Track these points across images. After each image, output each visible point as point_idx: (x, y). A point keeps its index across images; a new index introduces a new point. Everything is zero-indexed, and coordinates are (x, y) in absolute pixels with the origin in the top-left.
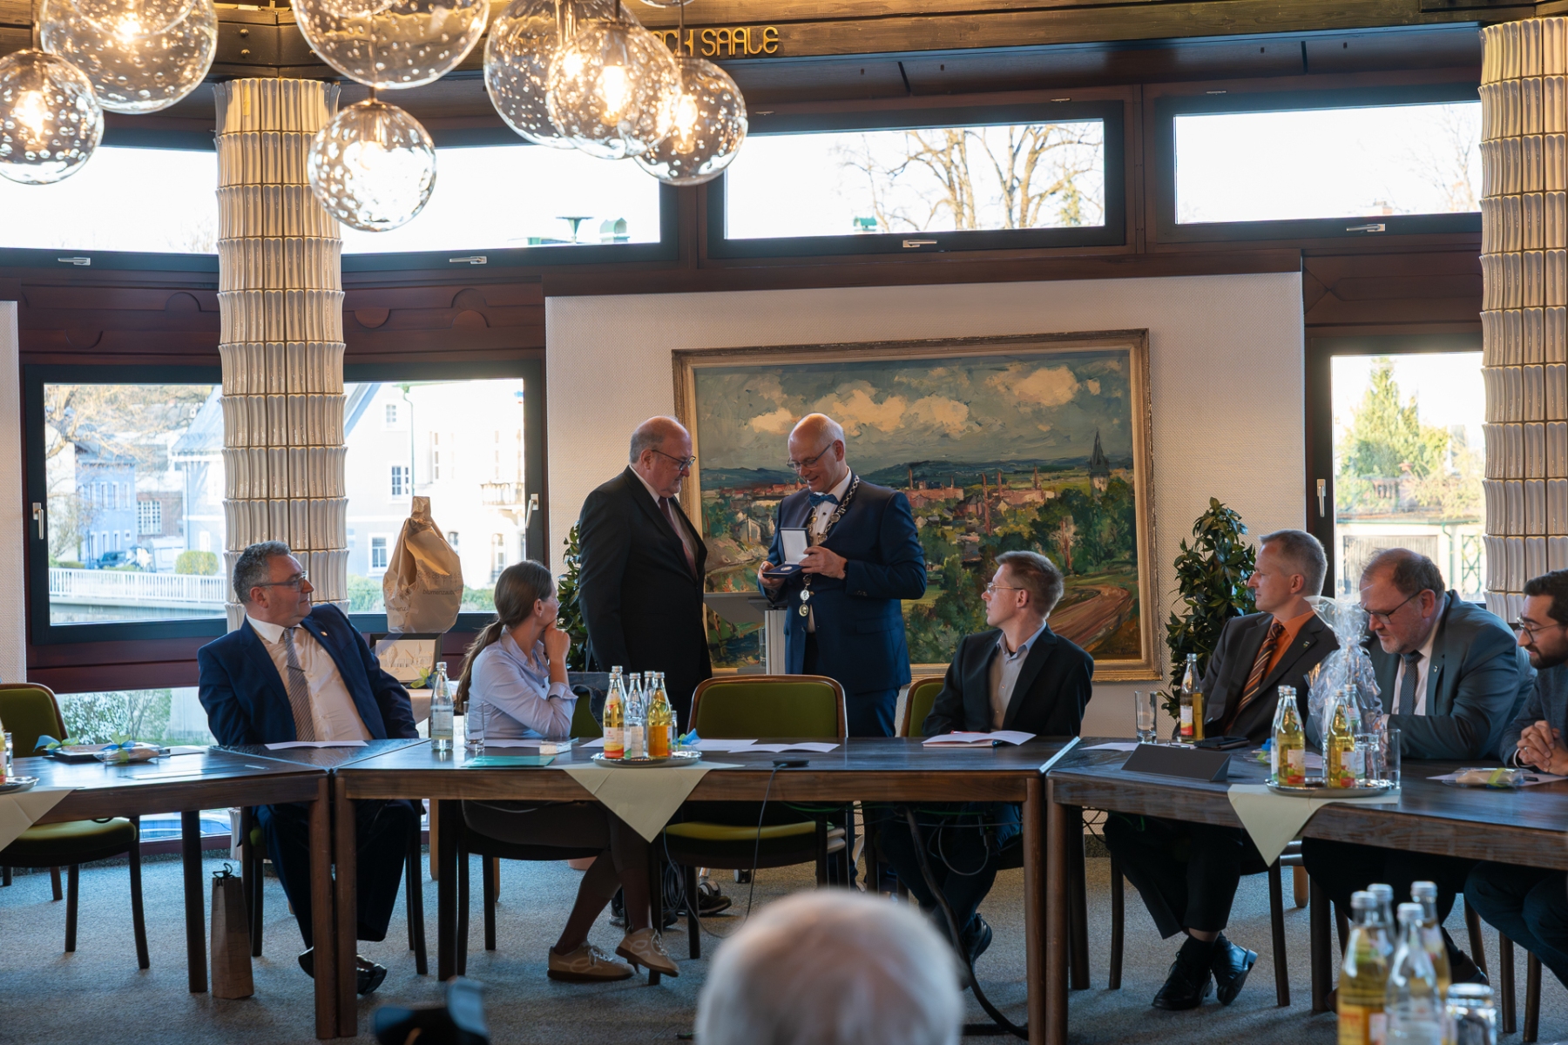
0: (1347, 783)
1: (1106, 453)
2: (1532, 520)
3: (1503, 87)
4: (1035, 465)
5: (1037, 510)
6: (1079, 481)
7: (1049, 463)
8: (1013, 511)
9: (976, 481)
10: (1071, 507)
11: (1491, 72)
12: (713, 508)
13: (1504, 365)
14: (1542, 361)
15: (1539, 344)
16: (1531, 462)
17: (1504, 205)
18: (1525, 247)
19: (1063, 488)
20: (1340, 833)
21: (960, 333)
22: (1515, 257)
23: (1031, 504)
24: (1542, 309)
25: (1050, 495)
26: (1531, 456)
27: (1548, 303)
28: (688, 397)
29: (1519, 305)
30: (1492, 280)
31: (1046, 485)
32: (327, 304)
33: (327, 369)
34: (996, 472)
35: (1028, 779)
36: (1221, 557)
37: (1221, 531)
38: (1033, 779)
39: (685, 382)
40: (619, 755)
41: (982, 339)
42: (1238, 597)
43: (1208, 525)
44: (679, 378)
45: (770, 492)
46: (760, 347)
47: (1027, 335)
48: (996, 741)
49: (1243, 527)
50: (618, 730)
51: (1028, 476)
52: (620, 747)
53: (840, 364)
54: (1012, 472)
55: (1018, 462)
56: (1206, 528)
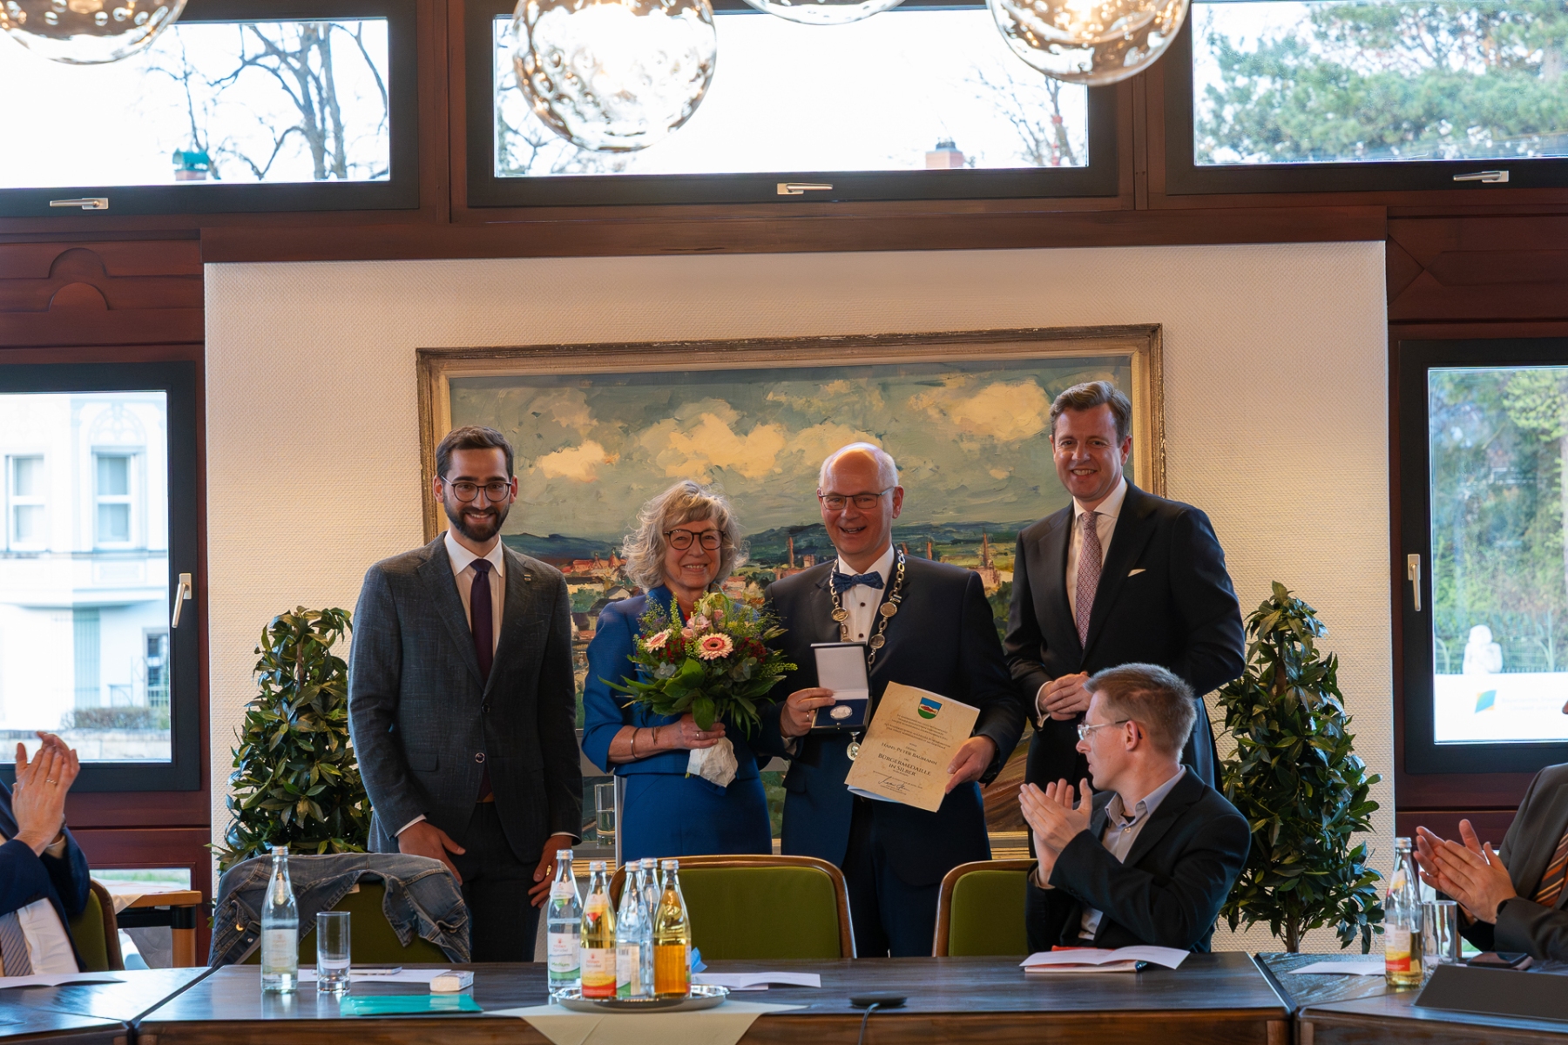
4: (985, 532)
7: (1005, 529)
28: (440, 424)
31: (1001, 562)
34: (924, 542)
35: (1270, 1023)
36: (1293, 673)
37: (1290, 632)
38: (1277, 1023)
39: (434, 400)
40: (609, 992)
41: (907, 337)
42: (1319, 733)
43: (1272, 623)
44: (426, 394)
45: (568, 571)
46: (559, 346)
47: (975, 332)
48: (1140, 962)
49: (1322, 626)
50: (607, 952)
51: (973, 548)
52: (610, 981)
53: (681, 373)
54: (948, 541)
55: (959, 527)
56: (1269, 629)
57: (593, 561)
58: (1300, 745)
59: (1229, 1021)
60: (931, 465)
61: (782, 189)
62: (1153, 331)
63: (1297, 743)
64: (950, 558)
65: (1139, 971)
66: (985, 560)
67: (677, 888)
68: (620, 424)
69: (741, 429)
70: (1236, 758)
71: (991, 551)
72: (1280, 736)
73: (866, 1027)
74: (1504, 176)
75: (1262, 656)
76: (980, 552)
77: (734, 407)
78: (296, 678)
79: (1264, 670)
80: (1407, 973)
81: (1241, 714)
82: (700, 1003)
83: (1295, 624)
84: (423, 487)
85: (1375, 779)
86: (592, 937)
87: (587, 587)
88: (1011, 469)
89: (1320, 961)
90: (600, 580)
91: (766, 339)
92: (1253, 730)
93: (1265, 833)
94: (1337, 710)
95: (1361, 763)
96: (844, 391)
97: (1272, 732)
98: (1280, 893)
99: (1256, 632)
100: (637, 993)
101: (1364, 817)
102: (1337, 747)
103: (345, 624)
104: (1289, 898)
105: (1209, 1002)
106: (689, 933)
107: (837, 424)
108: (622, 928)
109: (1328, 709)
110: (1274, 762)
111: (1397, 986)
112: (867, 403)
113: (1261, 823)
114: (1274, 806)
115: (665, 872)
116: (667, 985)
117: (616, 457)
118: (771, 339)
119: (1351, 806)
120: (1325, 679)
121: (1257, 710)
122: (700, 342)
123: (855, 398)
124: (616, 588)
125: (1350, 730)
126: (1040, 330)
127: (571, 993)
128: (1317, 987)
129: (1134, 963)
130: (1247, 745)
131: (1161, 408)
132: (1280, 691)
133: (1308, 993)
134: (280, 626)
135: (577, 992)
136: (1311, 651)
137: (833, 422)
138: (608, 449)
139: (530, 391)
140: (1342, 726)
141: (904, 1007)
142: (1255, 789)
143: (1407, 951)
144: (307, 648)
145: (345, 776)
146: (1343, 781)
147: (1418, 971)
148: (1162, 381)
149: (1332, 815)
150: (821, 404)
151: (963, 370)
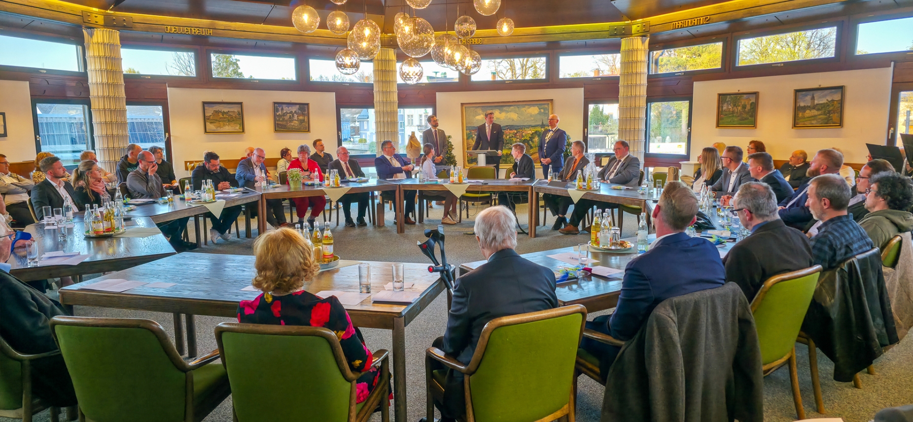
0: (590, 188)
1: (544, 124)
3: (625, 51)
5: (531, 135)
6: (539, 129)
7: (533, 125)
8: (526, 135)
9: (519, 129)
11: (623, 48)
12: (468, 134)
13: (623, 106)
17: (624, 74)
18: (628, 83)
20: (589, 198)
21: (517, 100)
22: (626, 85)
23: (529, 133)
25: (533, 132)
28: (464, 112)
29: (626, 94)
30: (621, 90)
31: (532, 130)
32: (394, 93)
33: (395, 106)
38: (530, 187)
41: (521, 101)
44: (462, 109)
46: (478, 102)
47: (529, 100)
55: (527, 125)
60: (524, 118)
61: (507, 82)
62: (552, 100)
64: (526, 129)
74: (600, 79)
84: (462, 120)
88: (534, 118)
91: (503, 101)
96: (513, 108)
107: (512, 113)
112: (516, 110)
122: (496, 102)
126: (537, 100)
139: (474, 108)
148: (553, 106)
150: (511, 110)
151: (528, 105)
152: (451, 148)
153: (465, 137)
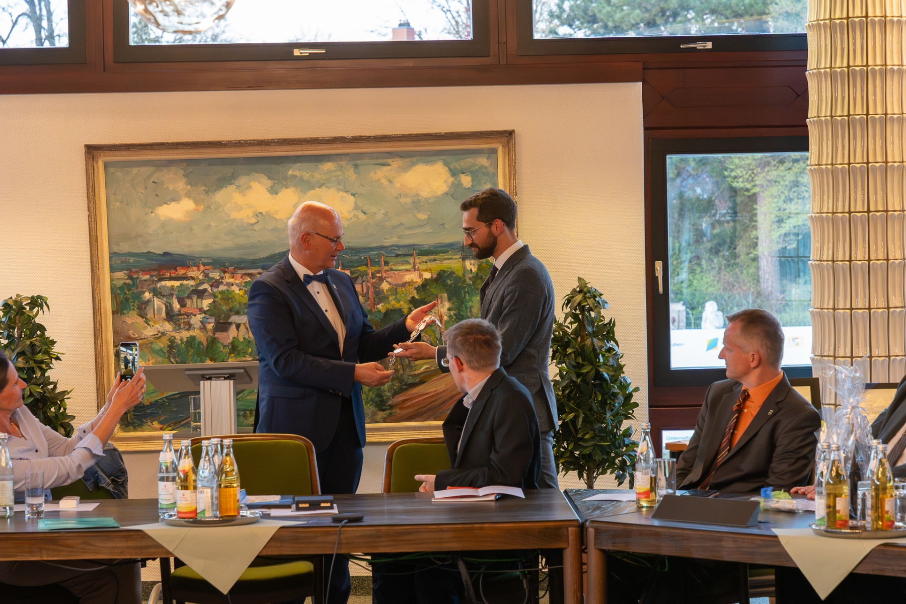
0: (889, 525)
2: (857, 296)
4: (414, 249)
5: (417, 289)
6: (453, 263)
7: (426, 248)
8: (394, 290)
9: (361, 263)
10: (445, 285)
12: (121, 288)
13: (832, 164)
14: (865, 161)
15: (863, 147)
16: (856, 246)
17: (833, 27)
18: (851, 64)
19: (439, 270)
21: (349, 133)
22: (842, 73)
23: (410, 283)
24: (865, 117)
25: (427, 275)
26: (856, 241)
27: (871, 112)
28: (99, 188)
29: (846, 113)
31: (423, 266)
34: (379, 255)
35: (570, 529)
36: (590, 329)
37: (588, 306)
38: (574, 529)
39: (96, 174)
40: (192, 515)
41: (369, 137)
42: (604, 364)
43: (578, 301)
44: (91, 171)
45: (174, 273)
46: (167, 143)
47: (408, 135)
48: (498, 494)
49: (606, 302)
50: (192, 492)
51: (408, 259)
52: (194, 508)
53: (238, 159)
54: (393, 255)
55: (399, 247)
56: (576, 305)
57: (189, 267)
58: (594, 371)
59: (546, 528)
60: (383, 211)
61: (297, 52)
62: (510, 133)
63: (592, 369)
64: (394, 265)
65: (497, 500)
66: (414, 266)
67: (232, 455)
68: (204, 188)
69: (273, 191)
70: (558, 378)
71: (418, 261)
72: (584, 366)
73: (340, 534)
74: (709, 45)
75: (572, 320)
76: (412, 261)
77: (270, 178)
78: (16, 336)
79: (573, 328)
80: (648, 500)
81: (560, 353)
82: (246, 521)
83: (590, 301)
84: (89, 225)
85: (637, 389)
86: (183, 484)
87: (185, 282)
88: (429, 213)
89: (601, 493)
90: (192, 278)
91: (288, 139)
92: (567, 361)
93: (574, 421)
94: (614, 350)
95: (629, 381)
96: (333, 169)
97: (578, 363)
98: (582, 455)
99: (569, 306)
100: (209, 515)
101: (631, 411)
102: (615, 371)
103: (44, 304)
104: (588, 458)
105: (536, 517)
106: (239, 481)
107: (330, 188)
108: (200, 478)
109: (610, 350)
110: (579, 380)
111: (643, 507)
112: (346, 176)
113: (571, 416)
114: (578, 406)
115: (225, 446)
116: (227, 511)
117: (202, 207)
118: (290, 139)
119: (623, 405)
120: (608, 332)
121: (569, 351)
122: (250, 141)
123: (339, 173)
124: (202, 283)
125: (622, 361)
126: (445, 133)
127: (171, 516)
128: (598, 508)
129: (494, 496)
130: (564, 370)
131: (515, 178)
132: (583, 340)
133: (592, 512)
134: (6, 305)
135: (175, 515)
136: (600, 317)
137: (327, 187)
138: (196, 202)
139: (152, 169)
140: (618, 359)
141: (362, 522)
142: (569, 396)
143: (648, 487)
144: (23, 318)
145: (45, 392)
146: (618, 391)
147: (654, 498)
148: (515, 163)
149: (612, 410)
150: (319, 176)
151: (401, 157)
152: (47, 353)
153: (107, 304)
